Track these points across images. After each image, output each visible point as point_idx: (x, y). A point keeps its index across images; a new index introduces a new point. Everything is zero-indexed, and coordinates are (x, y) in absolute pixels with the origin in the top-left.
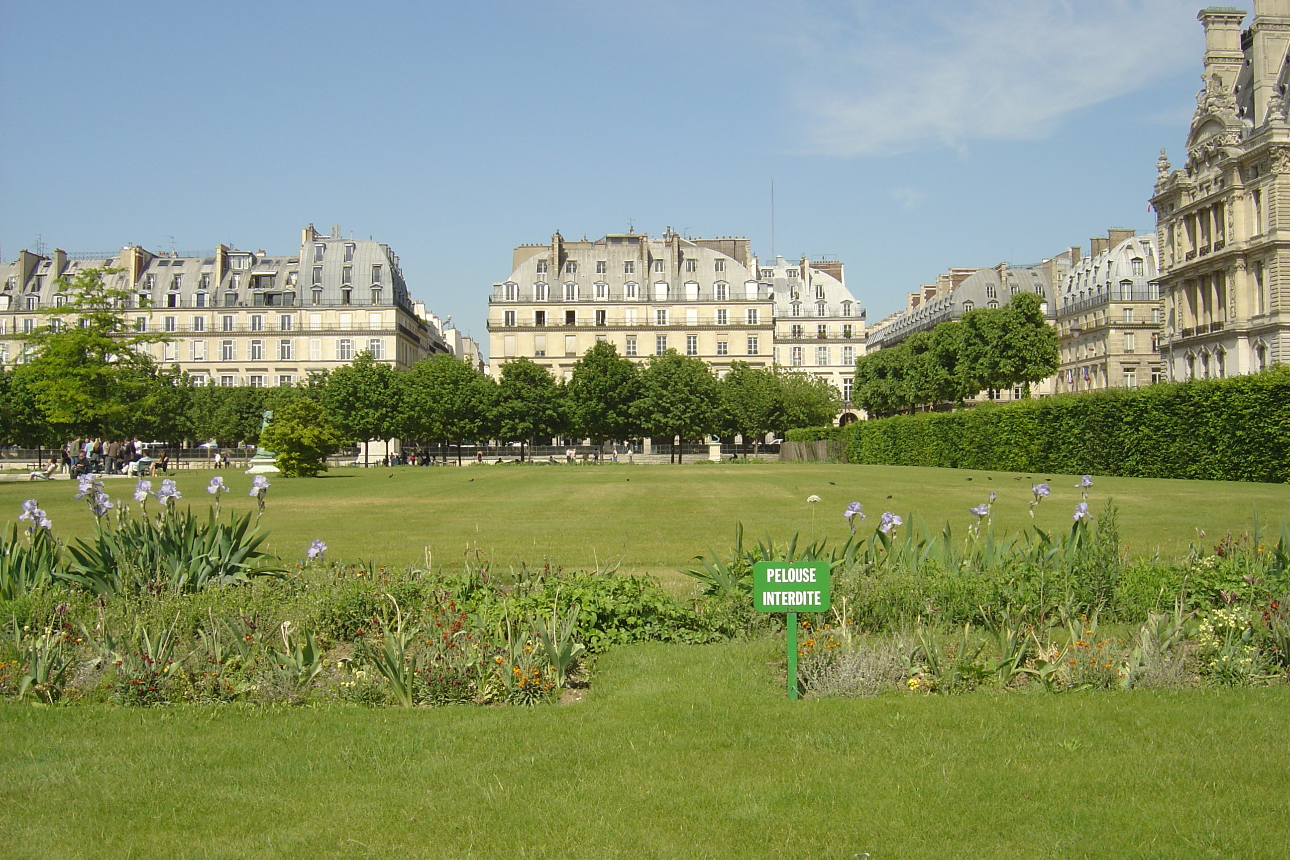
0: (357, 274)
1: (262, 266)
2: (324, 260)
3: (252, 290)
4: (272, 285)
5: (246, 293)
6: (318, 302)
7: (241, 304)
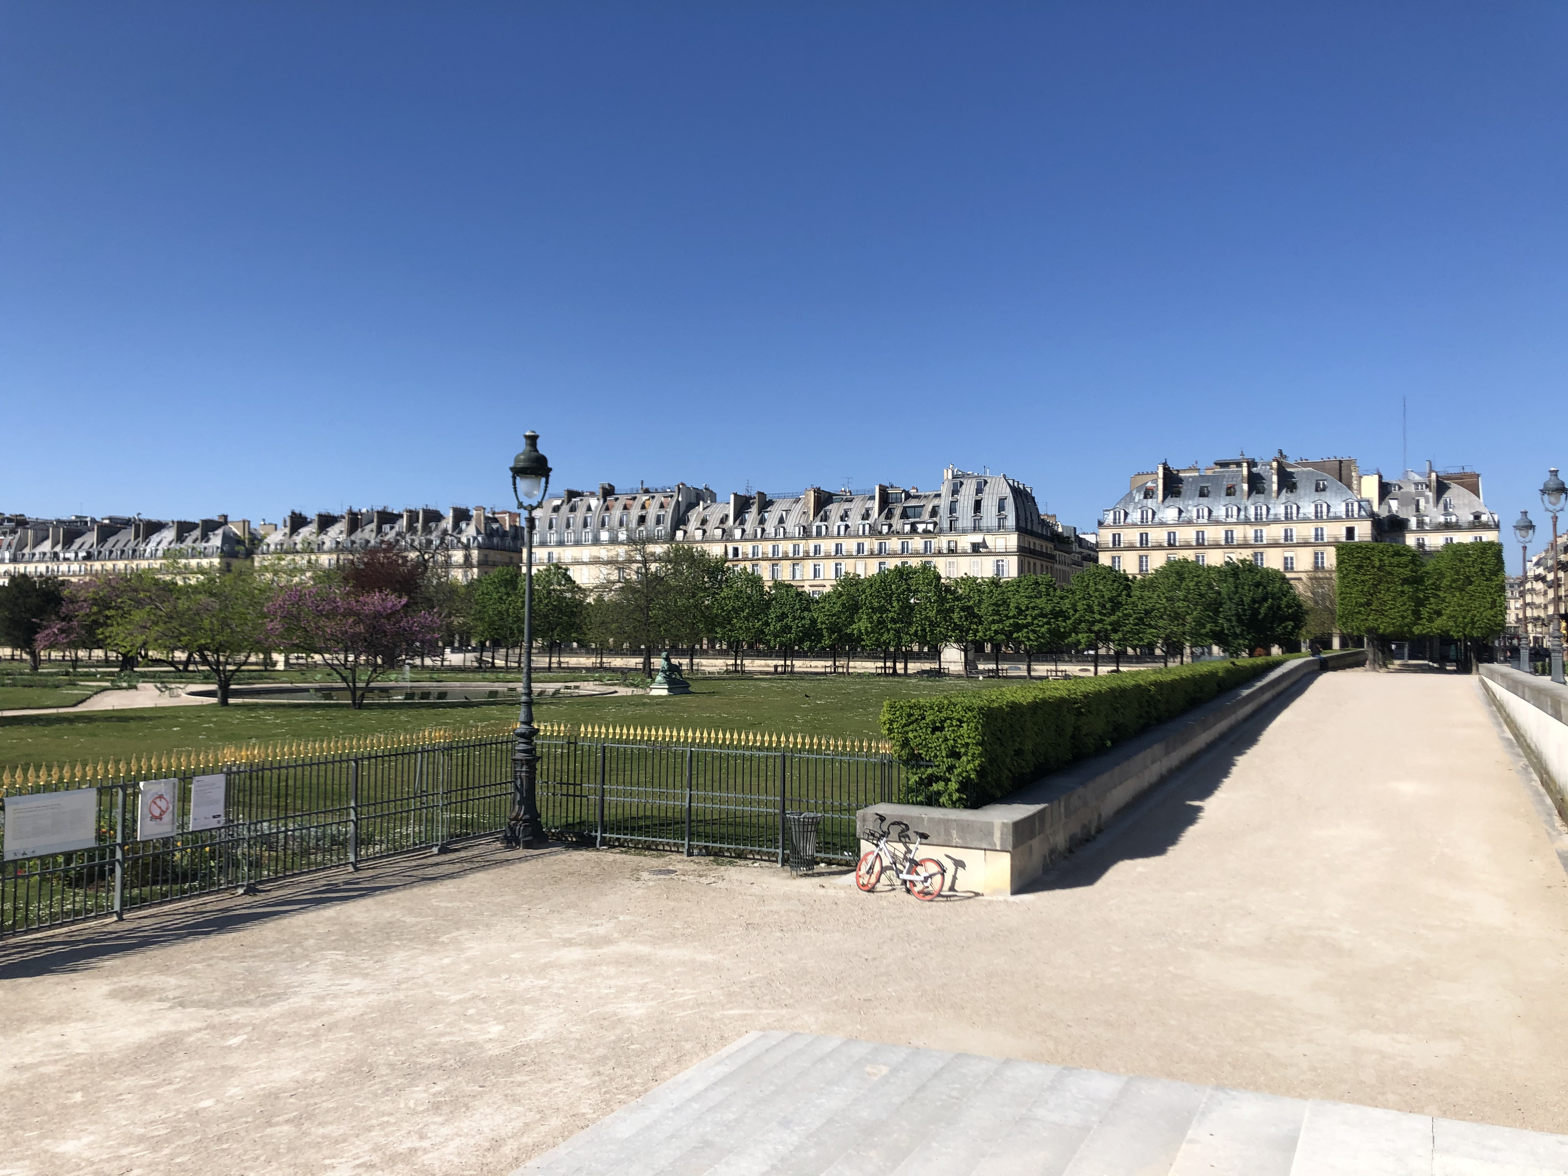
0: (986, 505)
1: (913, 500)
2: (960, 494)
3: (902, 520)
4: (919, 516)
5: (898, 524)
6: (953, 528)
7: (893, 532)
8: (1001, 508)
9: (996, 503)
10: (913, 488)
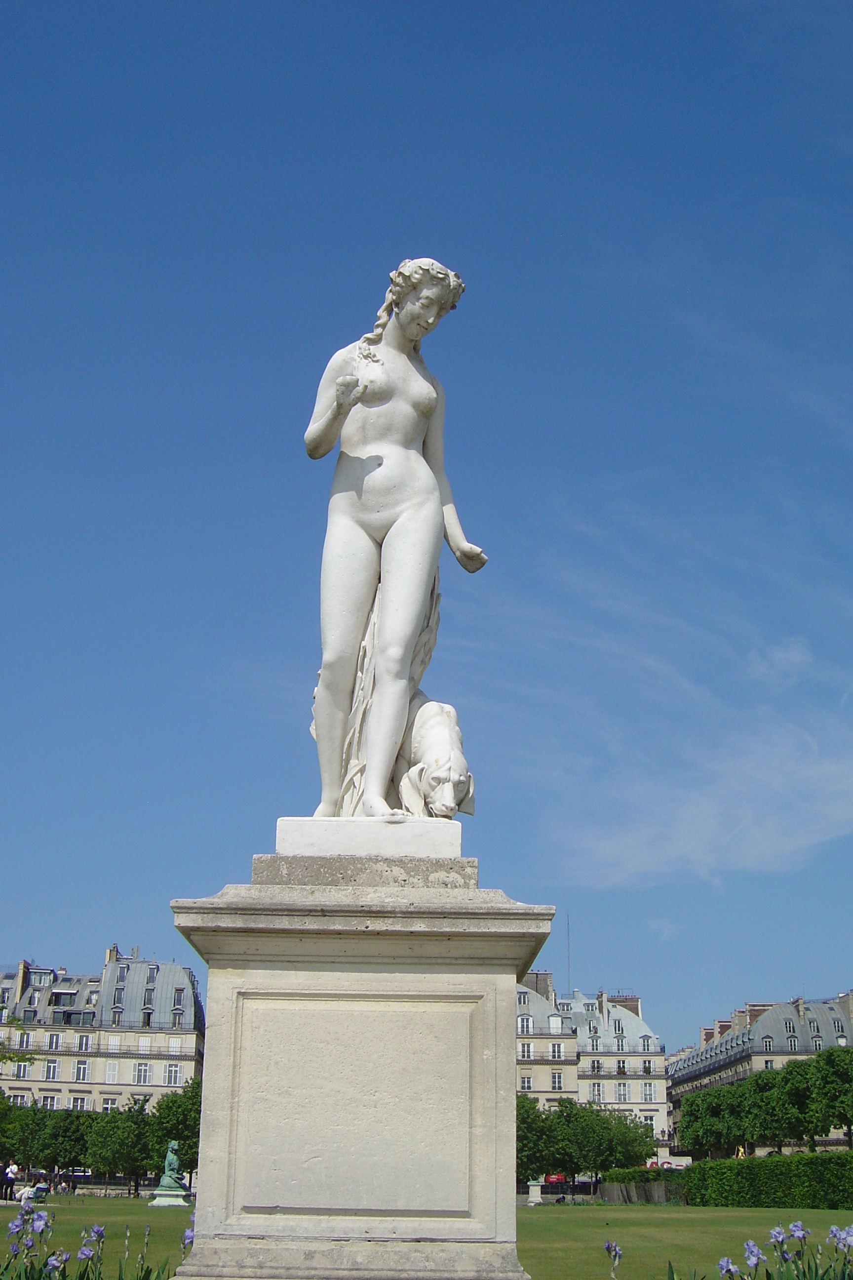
0: (159, 996)
1: (62, 983)
2: (126, 982)
3: (51, 1008)
4: (72, 1004)
5: (45, 1011)
6: (117, 1024)
7: (39, 1021)
8: (178, 1001)
9: (172, 994)
10: (62, 969)
